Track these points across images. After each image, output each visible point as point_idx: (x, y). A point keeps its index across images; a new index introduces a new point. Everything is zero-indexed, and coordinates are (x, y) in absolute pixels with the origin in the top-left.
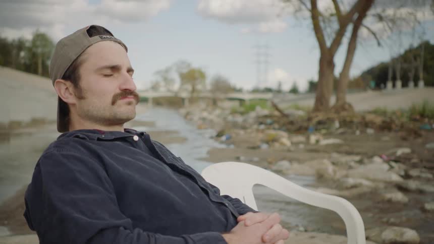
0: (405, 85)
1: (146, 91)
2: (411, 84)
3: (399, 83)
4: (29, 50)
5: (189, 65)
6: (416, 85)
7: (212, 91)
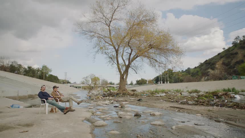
0: (163, 83)
1: (79, 84)
2: (166, 82)
3: (162, 82)
4: (41, 71)
5: (94, 76)
6: (167, 83)
7: (102, 84)
